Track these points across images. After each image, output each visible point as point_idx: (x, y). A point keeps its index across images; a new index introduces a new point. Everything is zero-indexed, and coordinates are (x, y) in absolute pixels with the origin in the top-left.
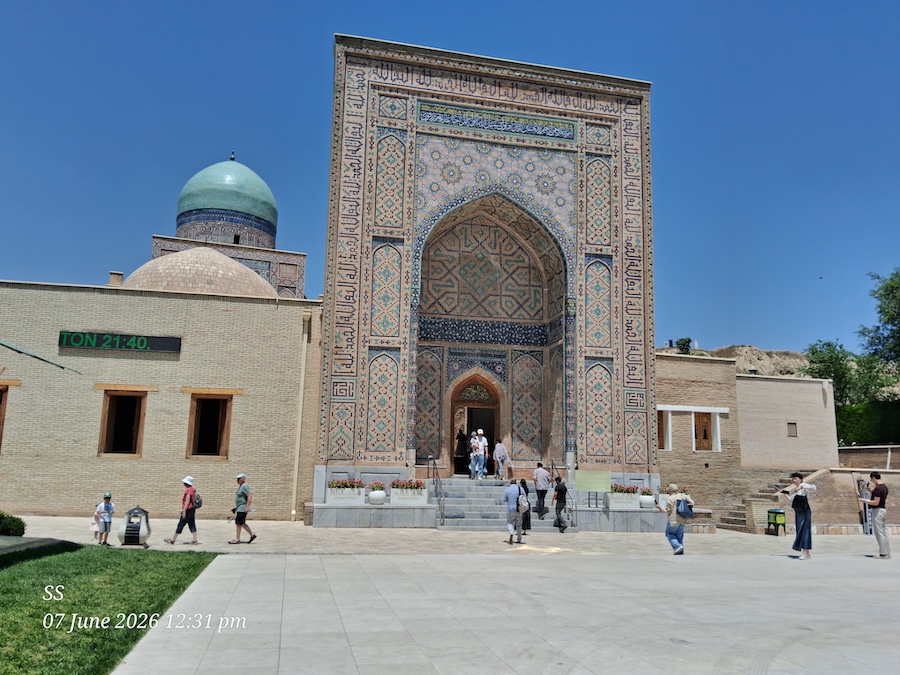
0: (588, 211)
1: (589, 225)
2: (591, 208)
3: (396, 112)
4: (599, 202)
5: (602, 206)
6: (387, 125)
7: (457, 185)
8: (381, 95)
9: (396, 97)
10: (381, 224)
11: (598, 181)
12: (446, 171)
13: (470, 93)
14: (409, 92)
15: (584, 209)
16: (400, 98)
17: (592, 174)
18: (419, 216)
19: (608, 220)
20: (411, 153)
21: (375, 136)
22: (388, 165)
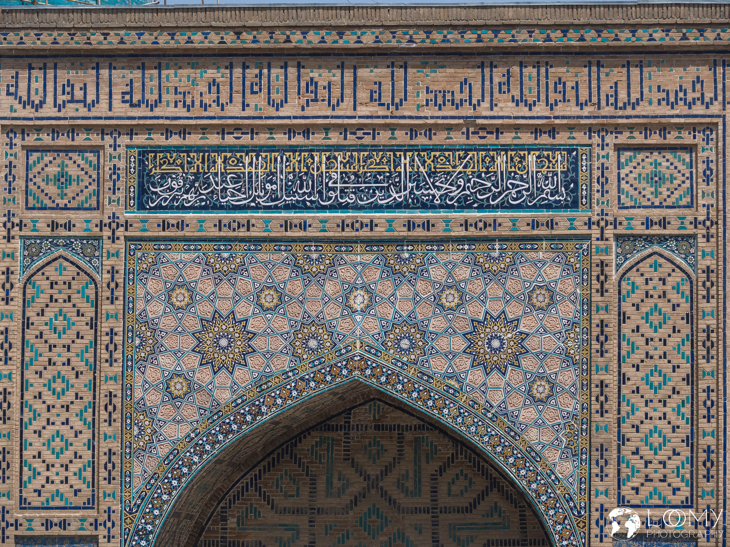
0: (625, 409)
1: (627, 451)
2: (635, 399)
3: (71, 190)
4: (656, 379)
5: (666, 390)
6: (47, 232)
7: (239, 373)
8: (29, 150)
9: (67, 150)
10: (36, 501)
11: (655, 318)
12: (208, 338)
13: (272, 111)
14: (103, 131)
15: (612, 405)
16: (81, 150)
17: (636, 298)
18: (137, 470)
19: (685, 430)
20: (112, 300)
21: (17, 267)
22: (53, 339)
